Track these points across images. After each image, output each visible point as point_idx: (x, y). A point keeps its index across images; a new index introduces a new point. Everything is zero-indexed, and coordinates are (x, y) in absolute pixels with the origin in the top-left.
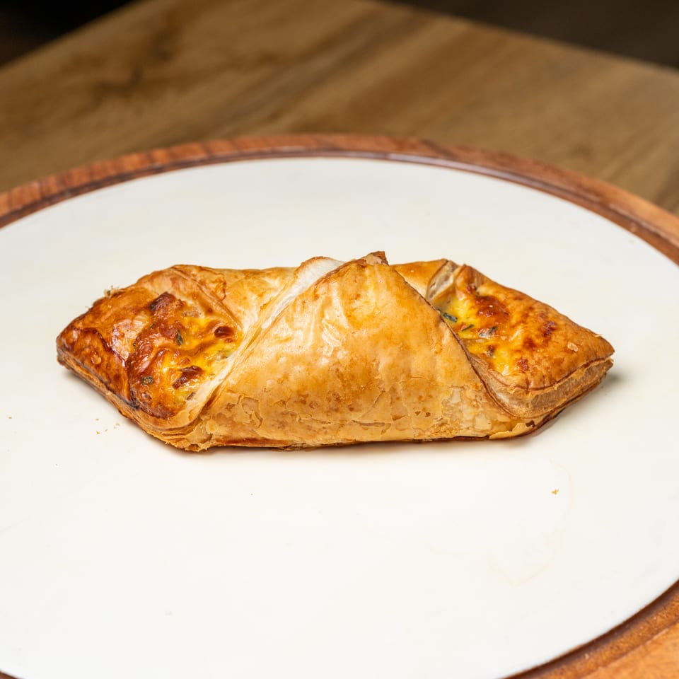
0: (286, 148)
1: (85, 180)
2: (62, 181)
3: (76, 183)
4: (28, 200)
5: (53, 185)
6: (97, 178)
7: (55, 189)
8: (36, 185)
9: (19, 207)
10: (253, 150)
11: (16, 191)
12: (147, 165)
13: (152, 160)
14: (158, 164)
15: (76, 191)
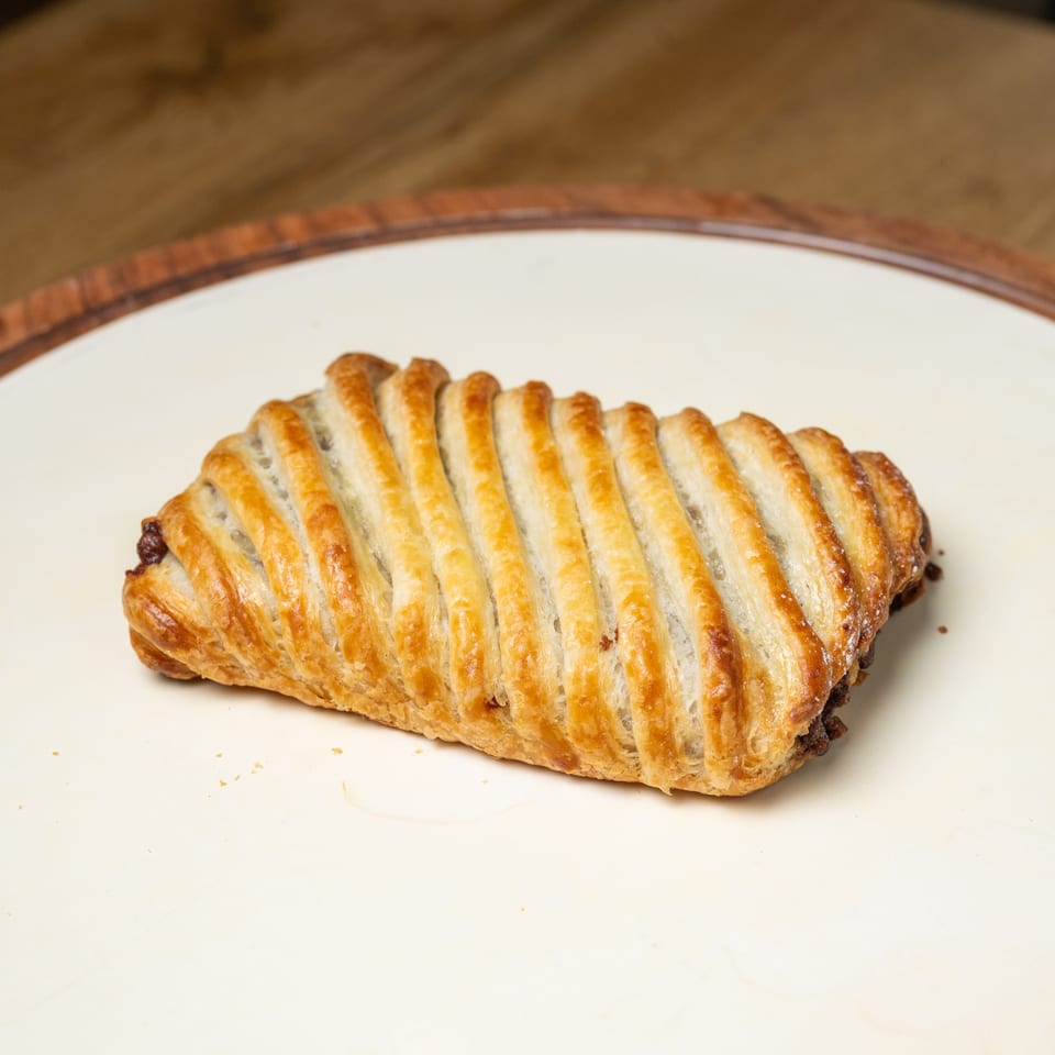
0: (516, 213)
1: (162, 274)
2: (120, 277)
3: (144, 281)
4: (60, 314)
5: (103, 284)
6: (182, 271)
7: (107, 294)
8: (72, 285)
9: (44, 327)
10: (459, 215)
11: (37, 296)
12: (270, 246)
13: (280, 238)
14: (290, 244)
15: (146, 297)
